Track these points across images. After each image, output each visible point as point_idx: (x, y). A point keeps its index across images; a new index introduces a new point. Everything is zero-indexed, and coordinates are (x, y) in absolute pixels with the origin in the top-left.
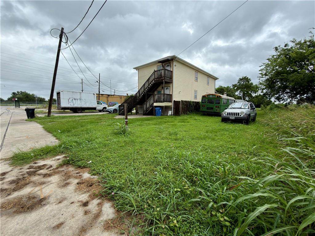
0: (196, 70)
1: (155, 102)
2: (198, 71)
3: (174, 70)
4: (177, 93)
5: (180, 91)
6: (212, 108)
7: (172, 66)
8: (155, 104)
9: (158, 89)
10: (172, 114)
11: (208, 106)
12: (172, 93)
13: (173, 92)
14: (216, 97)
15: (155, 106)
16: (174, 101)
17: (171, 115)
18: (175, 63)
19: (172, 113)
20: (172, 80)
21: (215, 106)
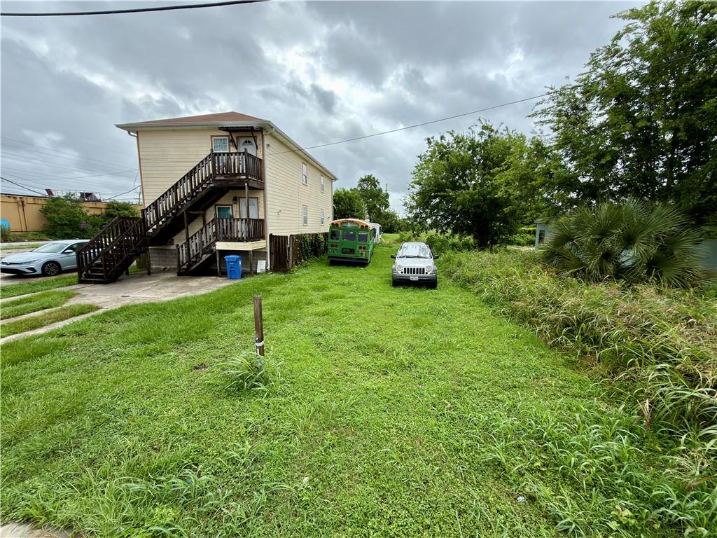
0: (304, 159)
1: (218, 241)
2: (307, 161)
3: (266, 157)
4: (274, 214)
5: (281, 208)
6: (352, 251)
7: (260, 147)
8: (221, 246)
9: (218, 202)
10: (269, 268)
11: (343, 247)
12: (265, 216)
13: (268, 213)
14: (360, 227)
15: (220, 251)
16: (271, 236)
17: (267, 271)
18: (267, 140)
19: (266, 267)
20: (264, 183)
21: (358, 246)
